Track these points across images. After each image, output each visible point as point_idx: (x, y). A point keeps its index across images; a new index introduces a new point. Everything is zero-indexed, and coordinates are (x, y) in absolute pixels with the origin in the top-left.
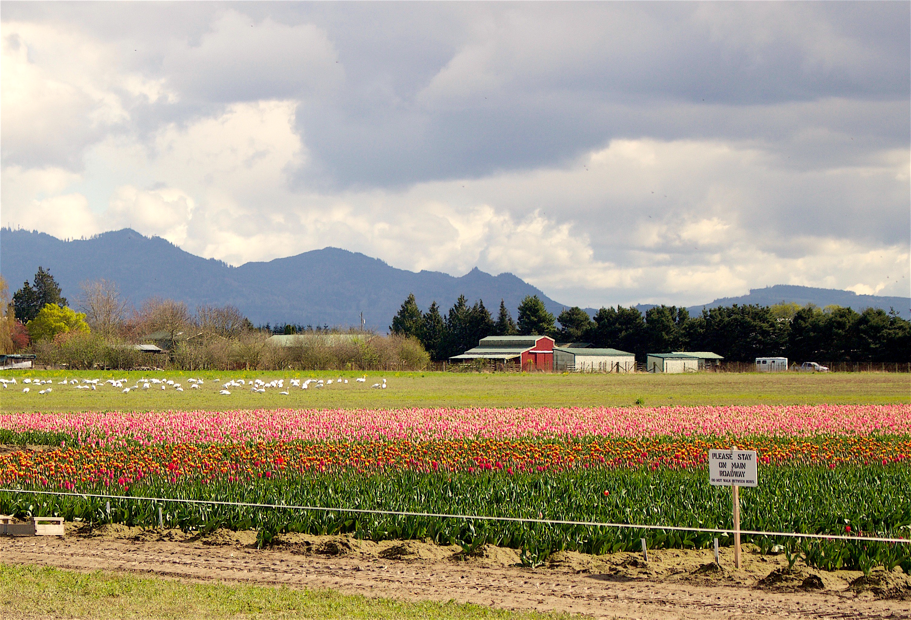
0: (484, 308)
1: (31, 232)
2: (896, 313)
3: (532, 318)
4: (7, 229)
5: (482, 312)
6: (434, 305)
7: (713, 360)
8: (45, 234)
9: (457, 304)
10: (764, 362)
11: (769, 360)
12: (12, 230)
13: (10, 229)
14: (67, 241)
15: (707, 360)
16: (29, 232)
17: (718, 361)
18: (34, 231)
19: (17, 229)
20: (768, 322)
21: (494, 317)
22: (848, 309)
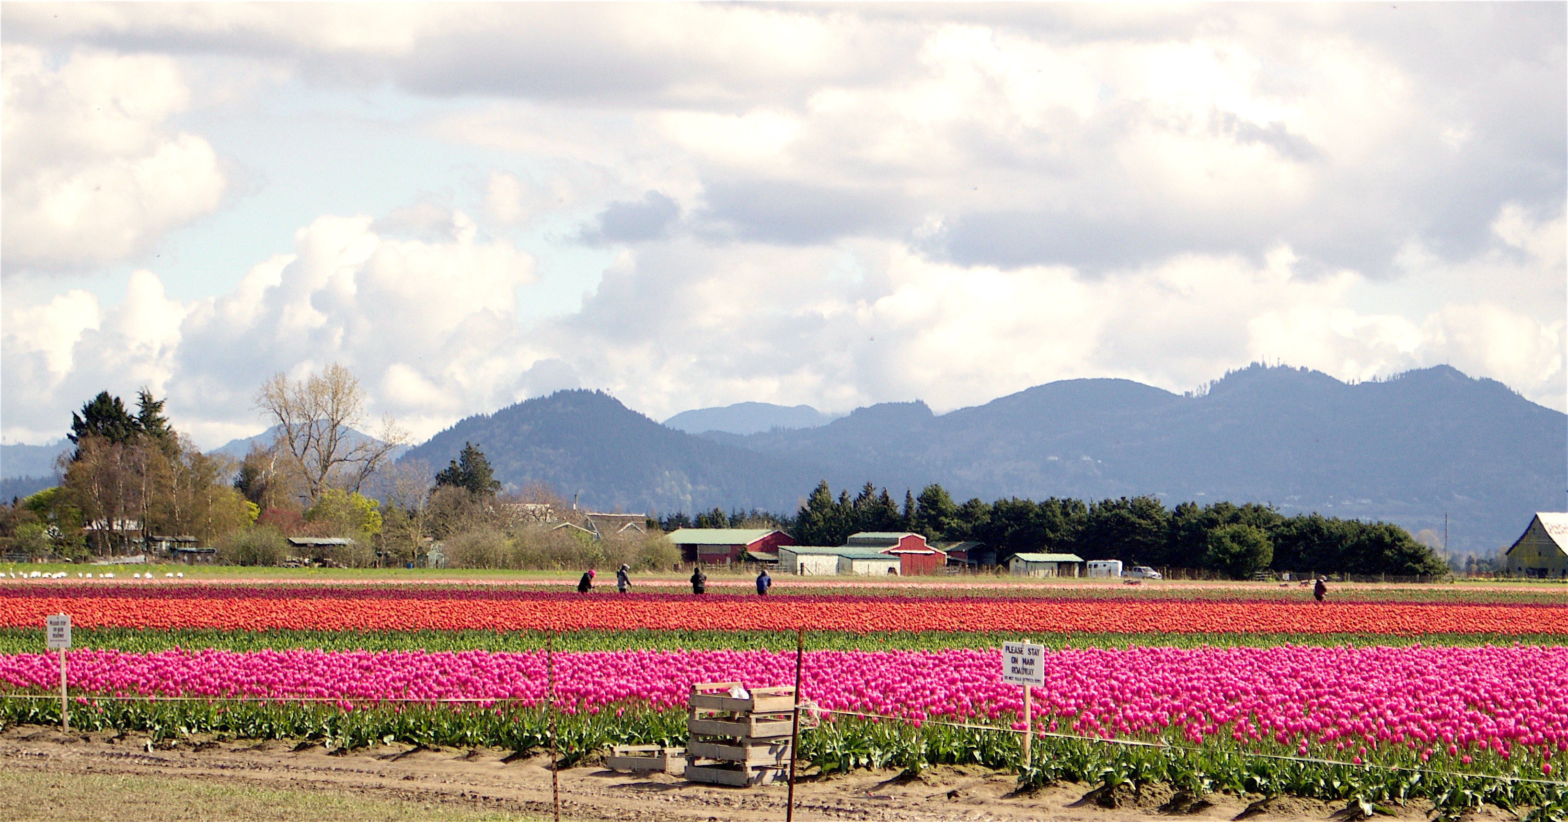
0: (887, 498)
1: (1298, 369)
2: (1274, 509)
3: (929, 510)
4: (1261, 364)
5: (884, 503)
6: (843, 494)
7: (1070, 564)
8: (1319, 372)
9: (863, 493)
10: (1096, 566)
11: (1100, 563)
12: (1268, 367)
13: (1264, 365)
14: (1351, 383)
15: (1060, 564)
16: (1293, 369)
17: (1076, 565)
18: (1302, 368)
19: (1276, 365)
20: (1151, 519)
21: (900, 510)
22: (1226, 503)
